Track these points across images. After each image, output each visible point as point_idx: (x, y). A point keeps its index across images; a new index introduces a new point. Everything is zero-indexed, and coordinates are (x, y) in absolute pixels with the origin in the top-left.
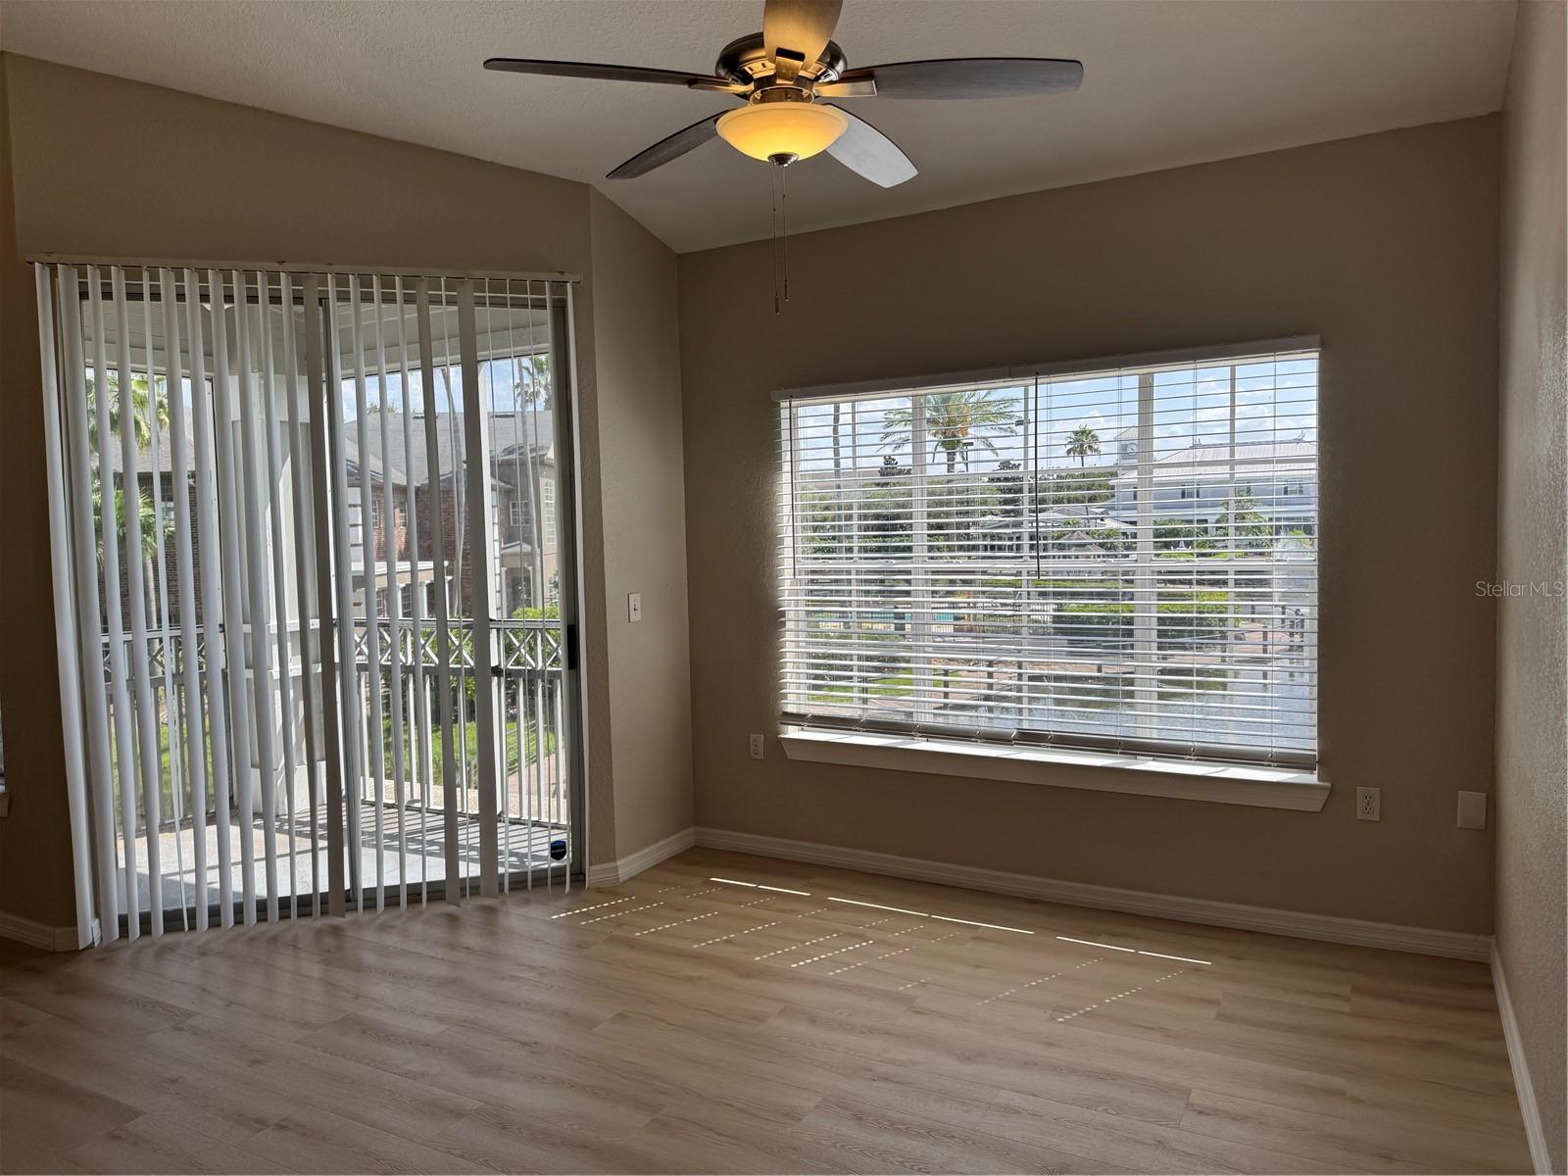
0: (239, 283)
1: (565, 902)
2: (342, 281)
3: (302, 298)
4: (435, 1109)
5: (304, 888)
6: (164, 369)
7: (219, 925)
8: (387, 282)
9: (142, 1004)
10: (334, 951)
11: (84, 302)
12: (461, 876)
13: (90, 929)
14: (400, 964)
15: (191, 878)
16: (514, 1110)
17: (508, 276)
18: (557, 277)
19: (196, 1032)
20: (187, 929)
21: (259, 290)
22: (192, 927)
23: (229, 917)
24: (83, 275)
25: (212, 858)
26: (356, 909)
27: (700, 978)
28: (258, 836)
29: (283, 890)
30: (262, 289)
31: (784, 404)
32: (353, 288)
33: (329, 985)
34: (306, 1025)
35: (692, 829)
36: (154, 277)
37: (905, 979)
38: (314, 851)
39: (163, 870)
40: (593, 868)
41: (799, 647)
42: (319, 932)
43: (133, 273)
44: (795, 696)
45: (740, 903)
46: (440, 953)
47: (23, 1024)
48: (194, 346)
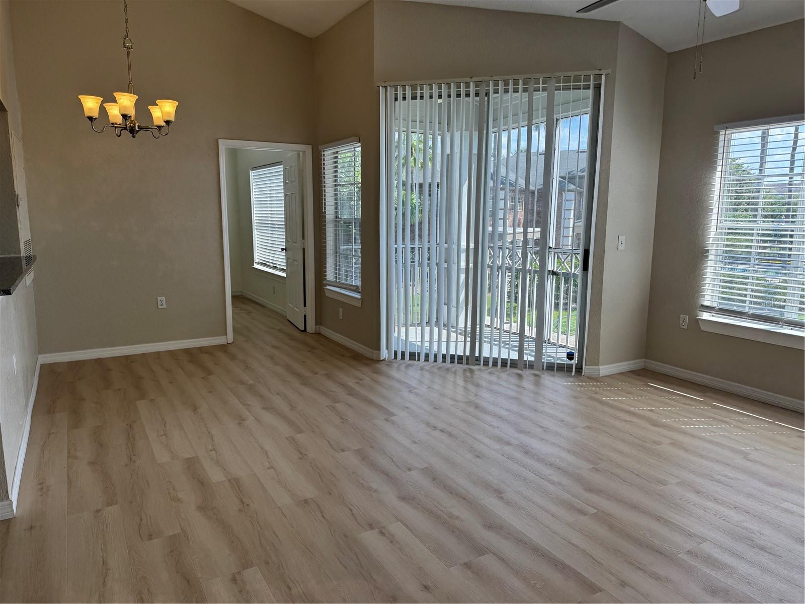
0: (454, 88)
1: (571, 379)
2: (496, 84)
3: (479, 94)
4: (500, 440)
5: (460, 352)
6: (423, 131)
7: (428, 361)
8: (516, 83)
9: (399, 381)
10: (469, 377)
11: (396, 102)
12: (524, 359)
13: (384, 354)
14: (495, 387)
15: (419, 344)
16: (532, 448)
17: (572, 74)
18: (598, 72)
19: (416, 394)
20: (417, 360)
21: (462, 91)
22: (419, 360)
23: (432, 358)
24: (396, 90)
25: (427, 338)
26: (480, 365)
27: (631, 422)
28: (444, 332)
29: (452, 352)
30: (463, 91)
31: (722, 133)
32: (501, 87)
33: (465, 388)
34: (456, 401)
35: (643, 360)
36: (422, 89)
37: (747, 445)
38: (465, 341)
39: (410, 340)
40: (587, 367)
41: (716, 270)
42: (465, 370)
43: (414, 88)
44: (710, 296)
45: (661, 396)
46: (512, 387)
47: (361, 380)
48: (435, 121)
